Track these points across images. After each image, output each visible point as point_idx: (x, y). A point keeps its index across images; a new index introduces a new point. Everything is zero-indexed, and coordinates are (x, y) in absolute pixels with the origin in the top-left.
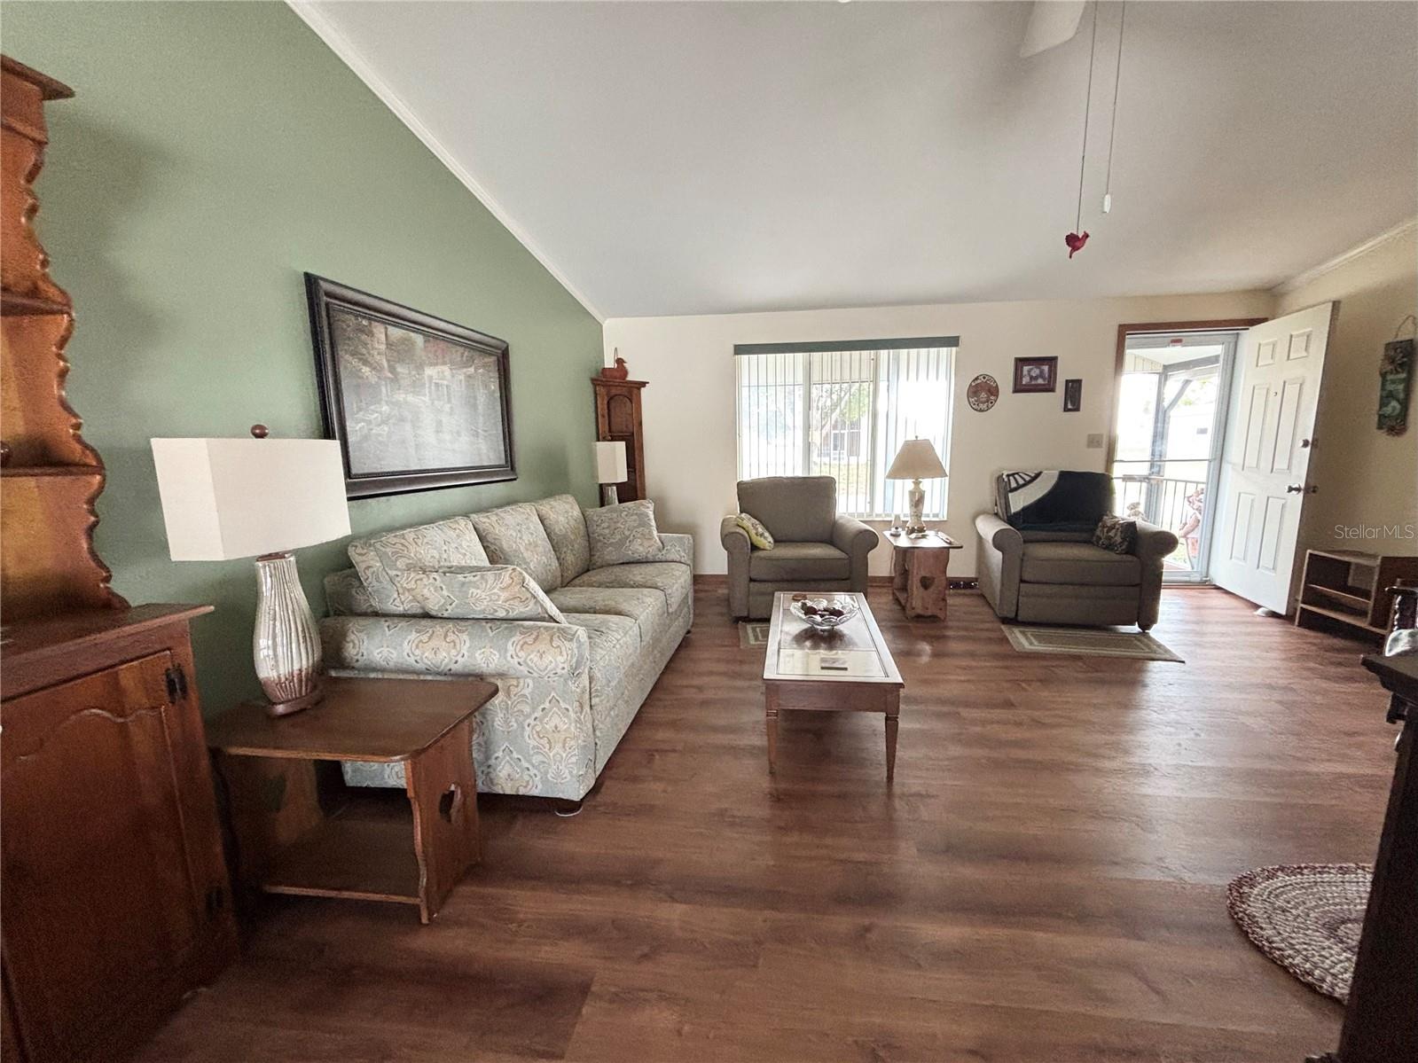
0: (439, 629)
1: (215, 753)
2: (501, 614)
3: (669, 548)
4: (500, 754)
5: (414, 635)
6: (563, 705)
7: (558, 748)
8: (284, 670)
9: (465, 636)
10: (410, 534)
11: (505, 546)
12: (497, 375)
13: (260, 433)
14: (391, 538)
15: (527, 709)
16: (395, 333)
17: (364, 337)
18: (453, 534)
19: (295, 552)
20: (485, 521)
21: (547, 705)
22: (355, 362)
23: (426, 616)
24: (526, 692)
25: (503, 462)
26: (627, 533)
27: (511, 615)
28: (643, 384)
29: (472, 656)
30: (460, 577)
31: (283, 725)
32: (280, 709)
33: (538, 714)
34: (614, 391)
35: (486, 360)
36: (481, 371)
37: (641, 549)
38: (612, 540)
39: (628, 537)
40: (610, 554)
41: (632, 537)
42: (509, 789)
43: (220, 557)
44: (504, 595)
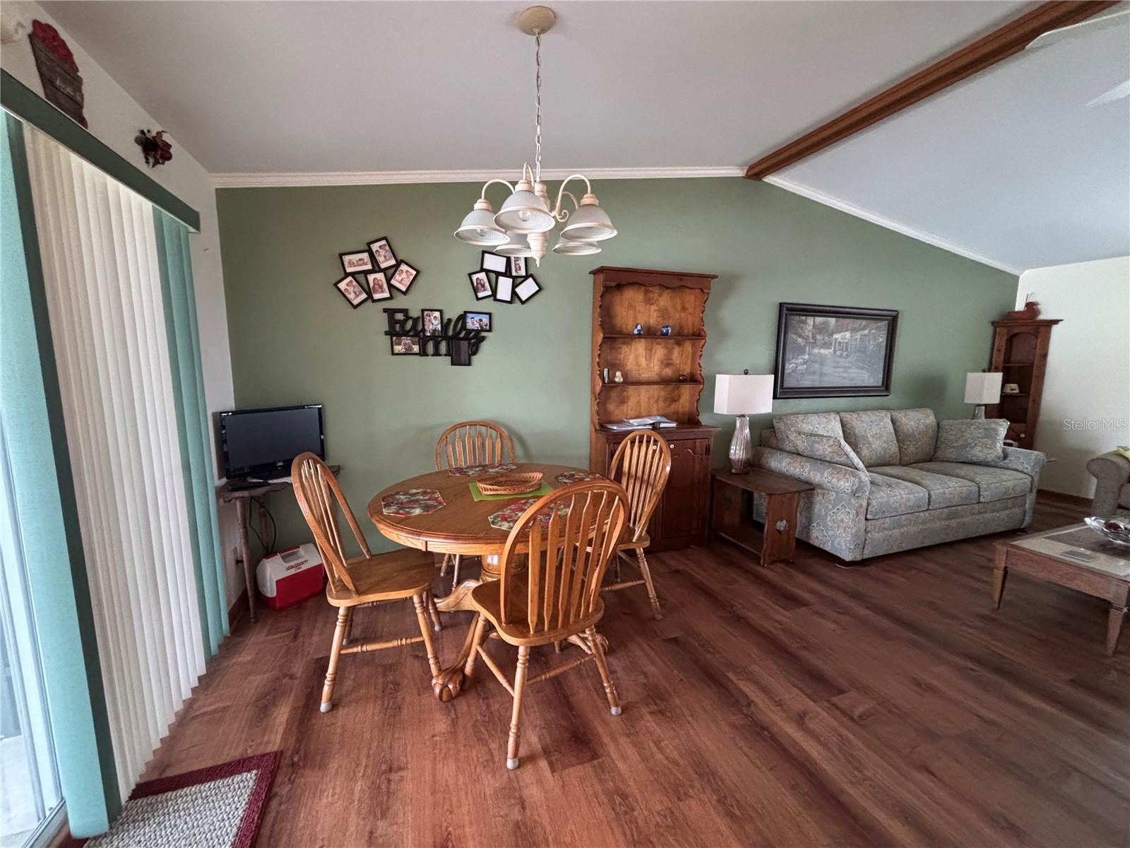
0: (799, 459)
1: (713, 477)
2: (828, 459)
3: (1013, 459)
4: (815, 525)
5: (788, 460)
6: (848, 510)
7: (841, 530)
8: (737, 457)
9: (808, 464)
10: (801, 417)
11: (857, 432)
12: (886, 332)
13: (746, 373)
14: (792, 417)
15: (830, 507)
16: (819, 320)
17: (802, 325)
18: (824, 420)
19: (749, 416)
20: (847, 416)
21: (840, 507)
22: (794, 337)
23: (799, 454)
24: (832, 498)
25: (880, 384)
26: (970, 441)
27: (833, 460)
28: (1056, 322)
29: (809, 473)
30: (813, 438)
31: (733, 477)
32: (734, 471)
33: (835, 510)
34: (1016, 330)
35: (879, 324)
36: (873, 331)
37: (980, 454)
38: (956, 445)
39: (970, 444)
40: (951, 453)
41: (973, 445)
42: (816, 543)
43: (725, 413)
44: (829, 450)
